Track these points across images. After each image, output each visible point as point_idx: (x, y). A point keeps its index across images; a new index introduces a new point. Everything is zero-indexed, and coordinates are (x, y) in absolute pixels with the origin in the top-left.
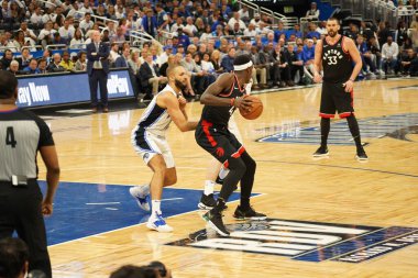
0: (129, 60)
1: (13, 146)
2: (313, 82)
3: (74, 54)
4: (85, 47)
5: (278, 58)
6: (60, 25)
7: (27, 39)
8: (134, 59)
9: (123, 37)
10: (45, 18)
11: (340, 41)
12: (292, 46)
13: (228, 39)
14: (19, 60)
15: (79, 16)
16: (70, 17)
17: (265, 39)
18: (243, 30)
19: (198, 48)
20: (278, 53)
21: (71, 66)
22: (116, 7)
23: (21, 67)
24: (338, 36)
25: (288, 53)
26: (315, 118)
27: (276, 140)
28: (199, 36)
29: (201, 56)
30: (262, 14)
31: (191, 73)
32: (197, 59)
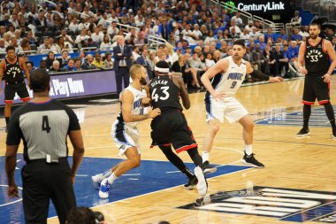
0: (147, 59)
1: (48, 132)
2: (296, 76)
3: (103, 55)
4: (112, 49)
5: (268, 57)
6: (92, 32)
7: (66, 43)
8: (151, 59)
9: (142, 40)
10: (80, 26)
11: (321, 43)
12: (279, 46)
13: (227, 41)
14: (60, 60)
15: (108, 24)
16: (100, 25)
17: (258, 40)
18: (239, 34)
19: (203, 49)
20: (268, 52)
21: (101, 65)
22: (137, 17)
23: (61, 65)
24: (319, 39)
25: (276, 52)
26: (299, 105)
27: (266, 123)
28: (204, 40)
29: (206, 55)
30: (255, 21)
31: (197, 69)
32: (202, 57)
